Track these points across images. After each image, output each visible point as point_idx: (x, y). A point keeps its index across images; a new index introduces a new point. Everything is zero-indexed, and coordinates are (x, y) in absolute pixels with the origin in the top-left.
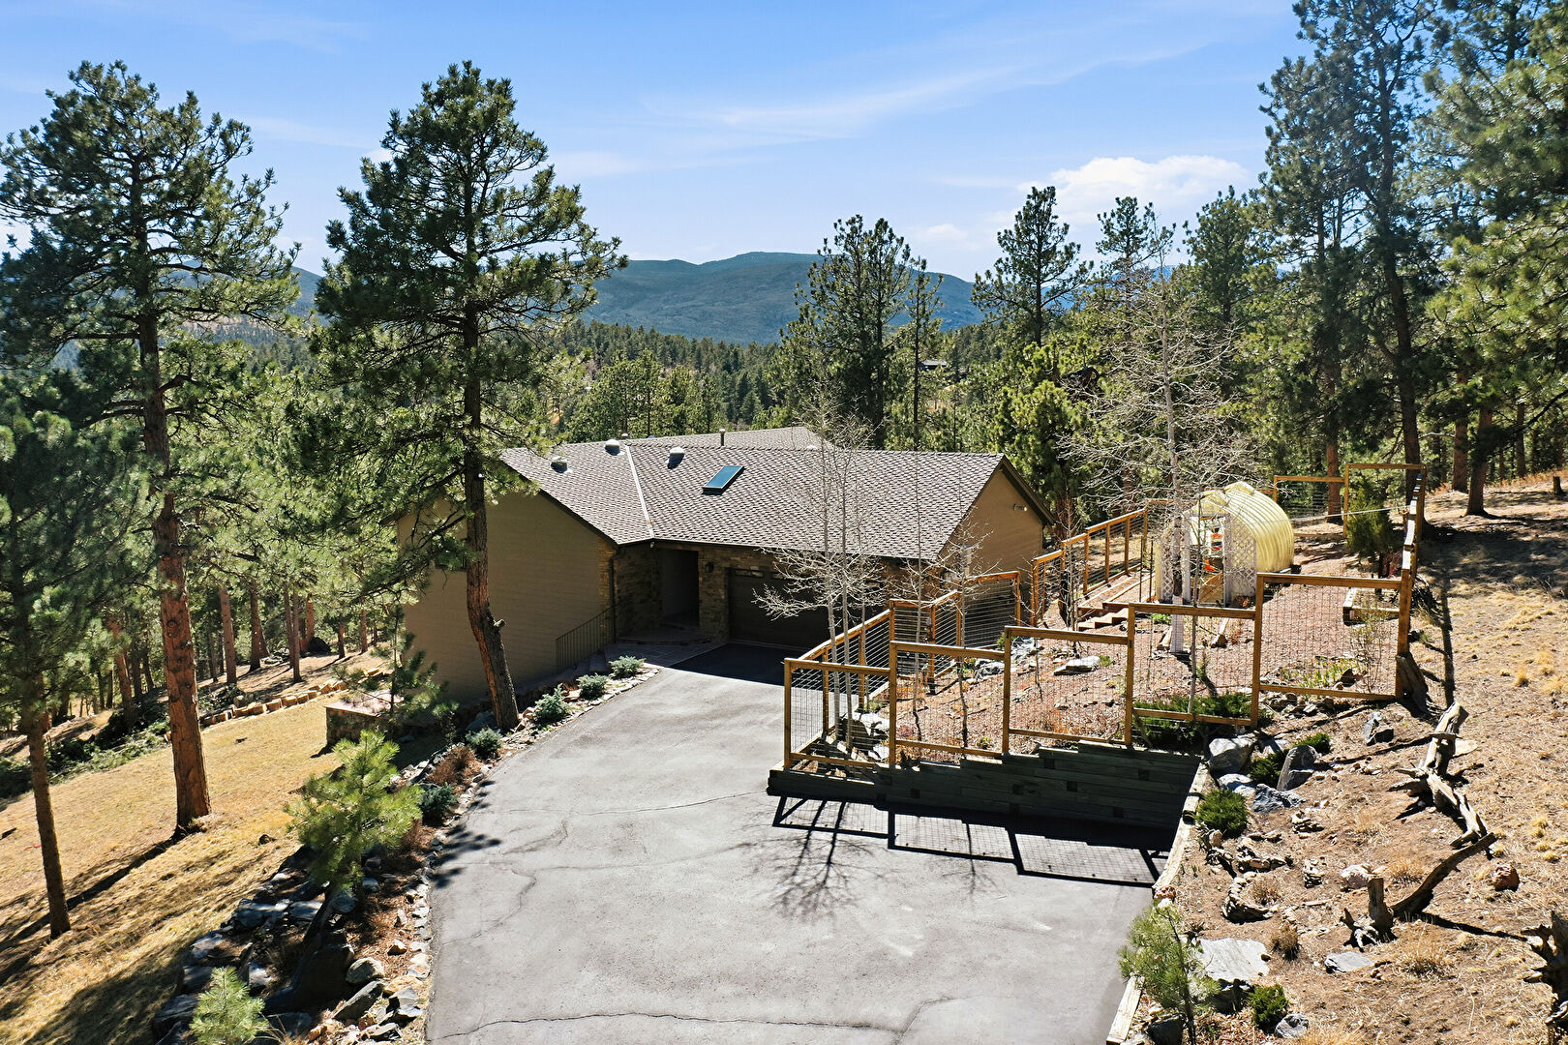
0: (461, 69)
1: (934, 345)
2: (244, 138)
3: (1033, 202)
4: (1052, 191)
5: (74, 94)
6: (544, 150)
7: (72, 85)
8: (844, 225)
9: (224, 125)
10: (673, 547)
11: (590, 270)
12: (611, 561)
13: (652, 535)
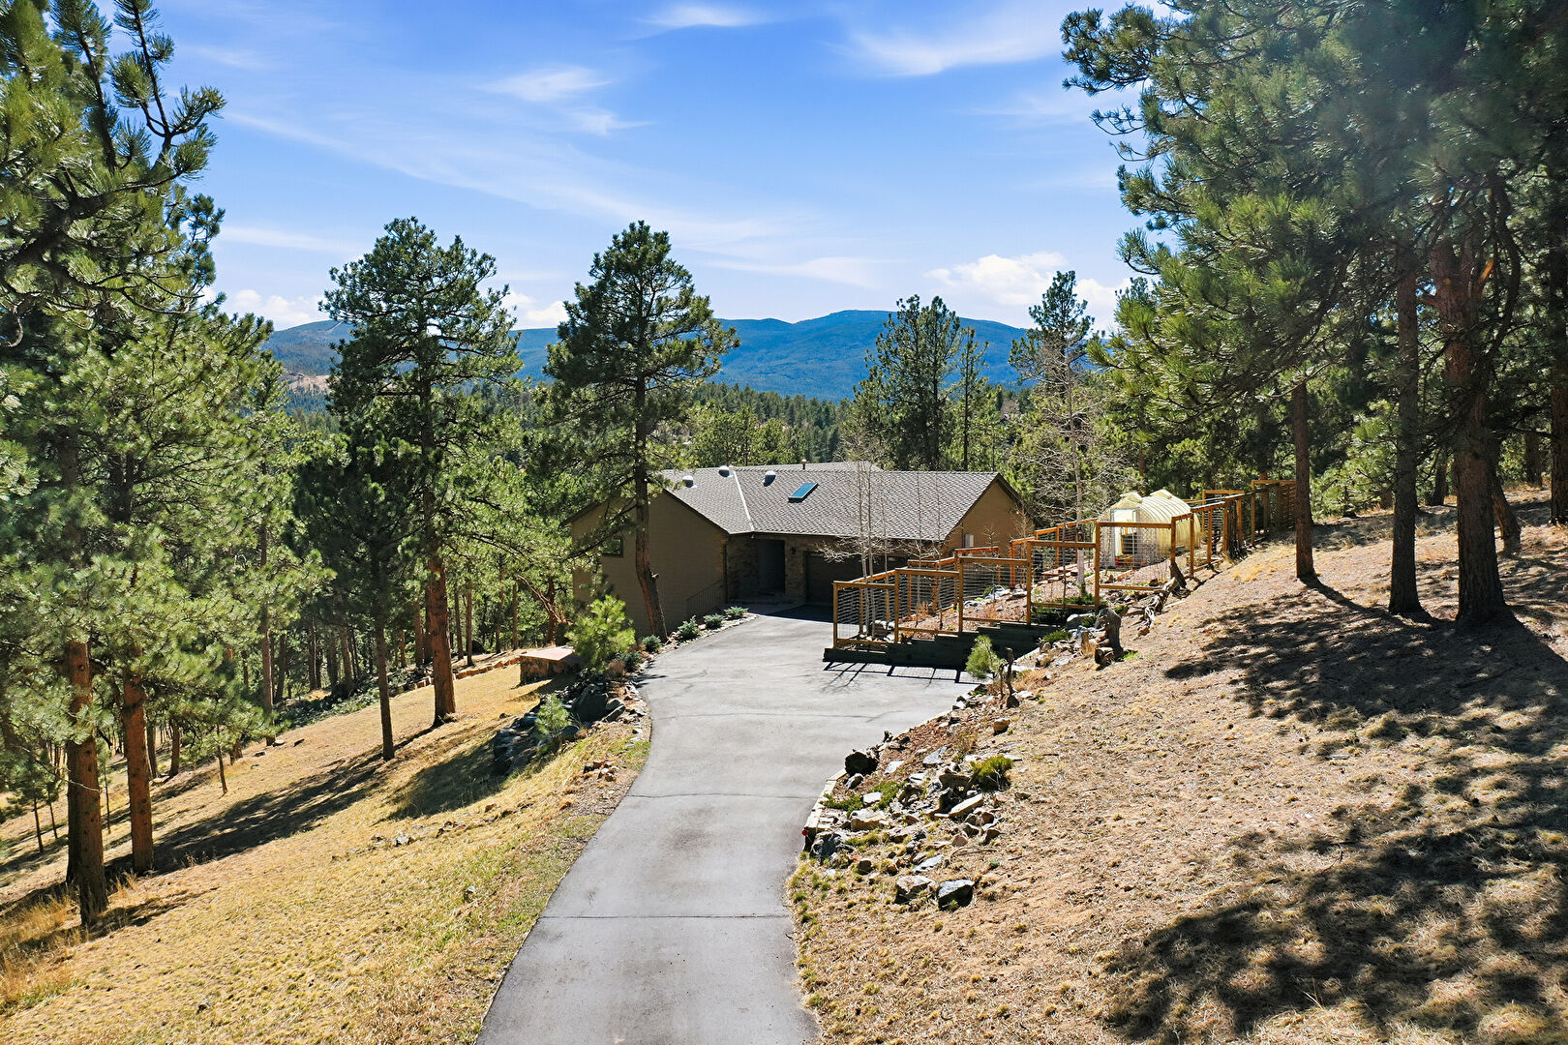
0: (637, 225)
1: (978, 399)
2: (492, 265)
3: (1058, 284)
4: (1072, 275)
5: (387, 238)
6: (690, 277)
7: (386, 233)
8: (904, 303)
9: (478, 257)
10: (767, 538)
11: (715, 349)
12: (725, 546)
13: (753, 530)
